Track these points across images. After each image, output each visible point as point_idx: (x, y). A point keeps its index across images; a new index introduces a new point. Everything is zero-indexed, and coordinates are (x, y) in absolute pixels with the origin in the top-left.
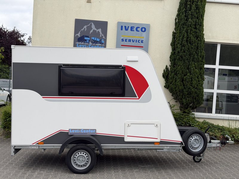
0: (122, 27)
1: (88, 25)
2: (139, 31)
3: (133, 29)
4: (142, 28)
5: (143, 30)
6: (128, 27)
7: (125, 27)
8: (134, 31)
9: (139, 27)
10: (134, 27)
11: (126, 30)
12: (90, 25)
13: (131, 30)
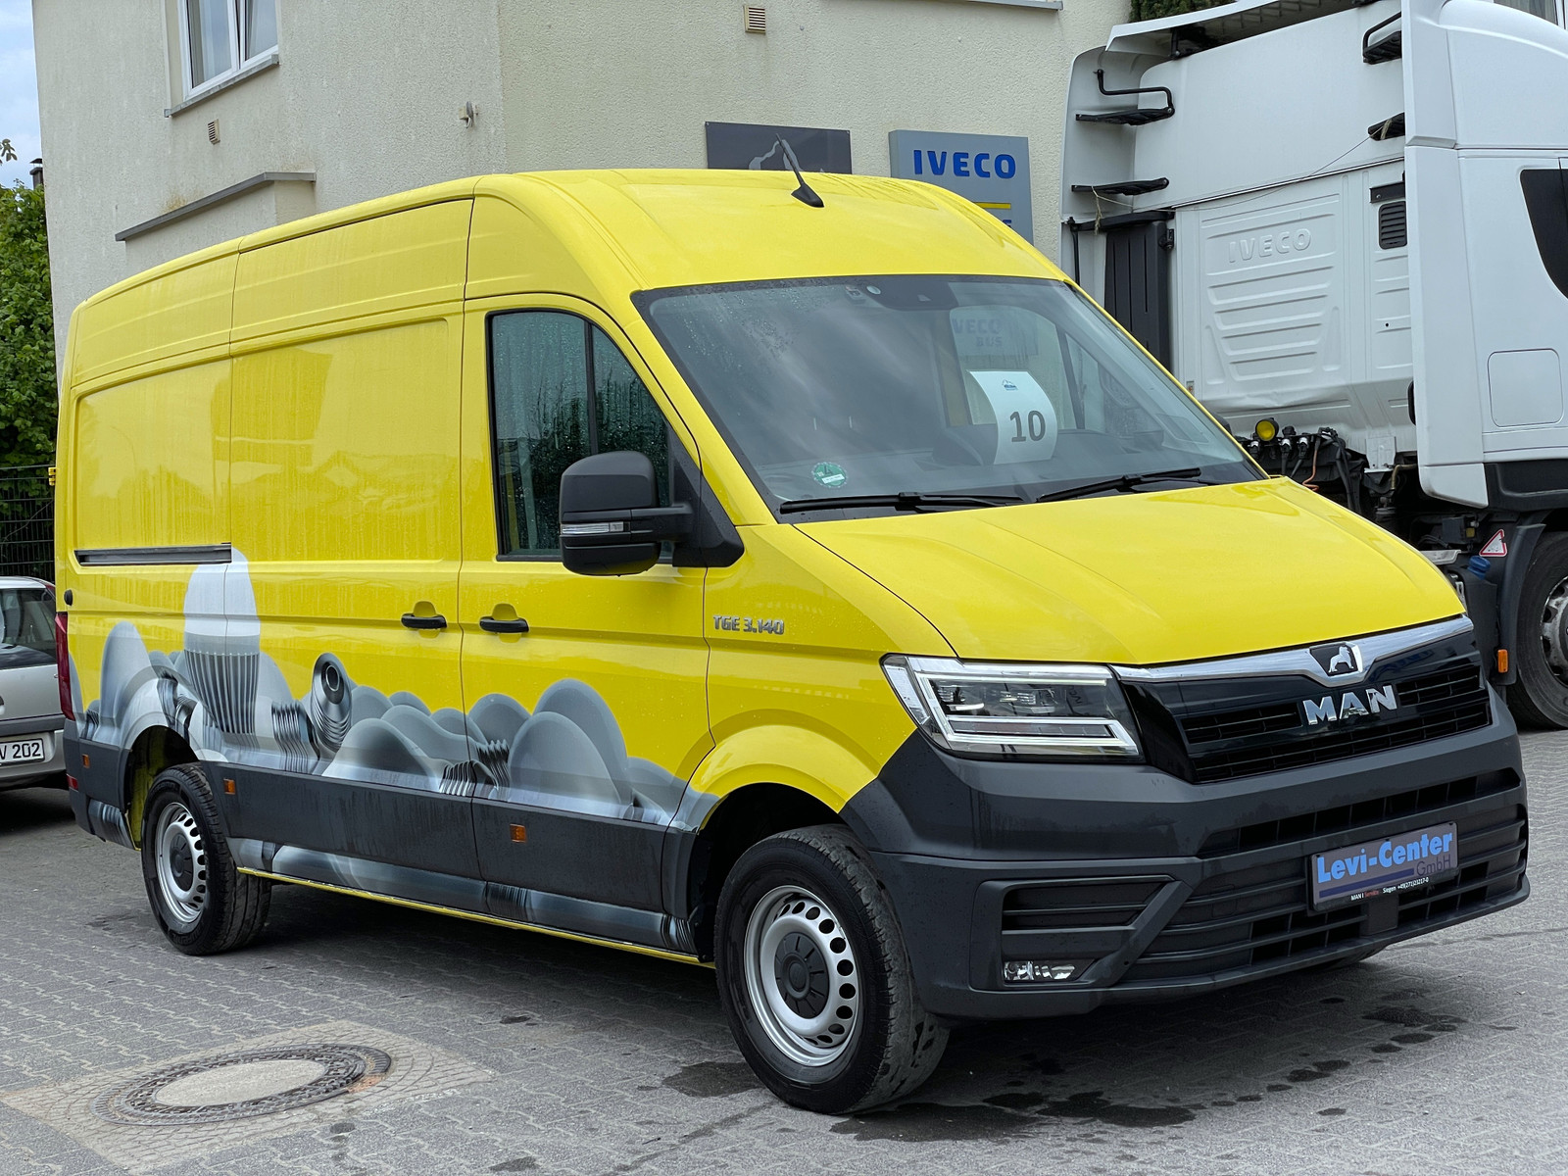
0: (918, 154)
1: (769, 155)
2: (987, 175)
3: (965, 164)
4: (1000, 158)
5: (1005, 166)
6: (944, 155)
7: (932, 154)
8: (967, 174)
9: (986, 156)
10: (966, 155)
11: (938, 170)
12: (773, 151)
13: (958, 172)
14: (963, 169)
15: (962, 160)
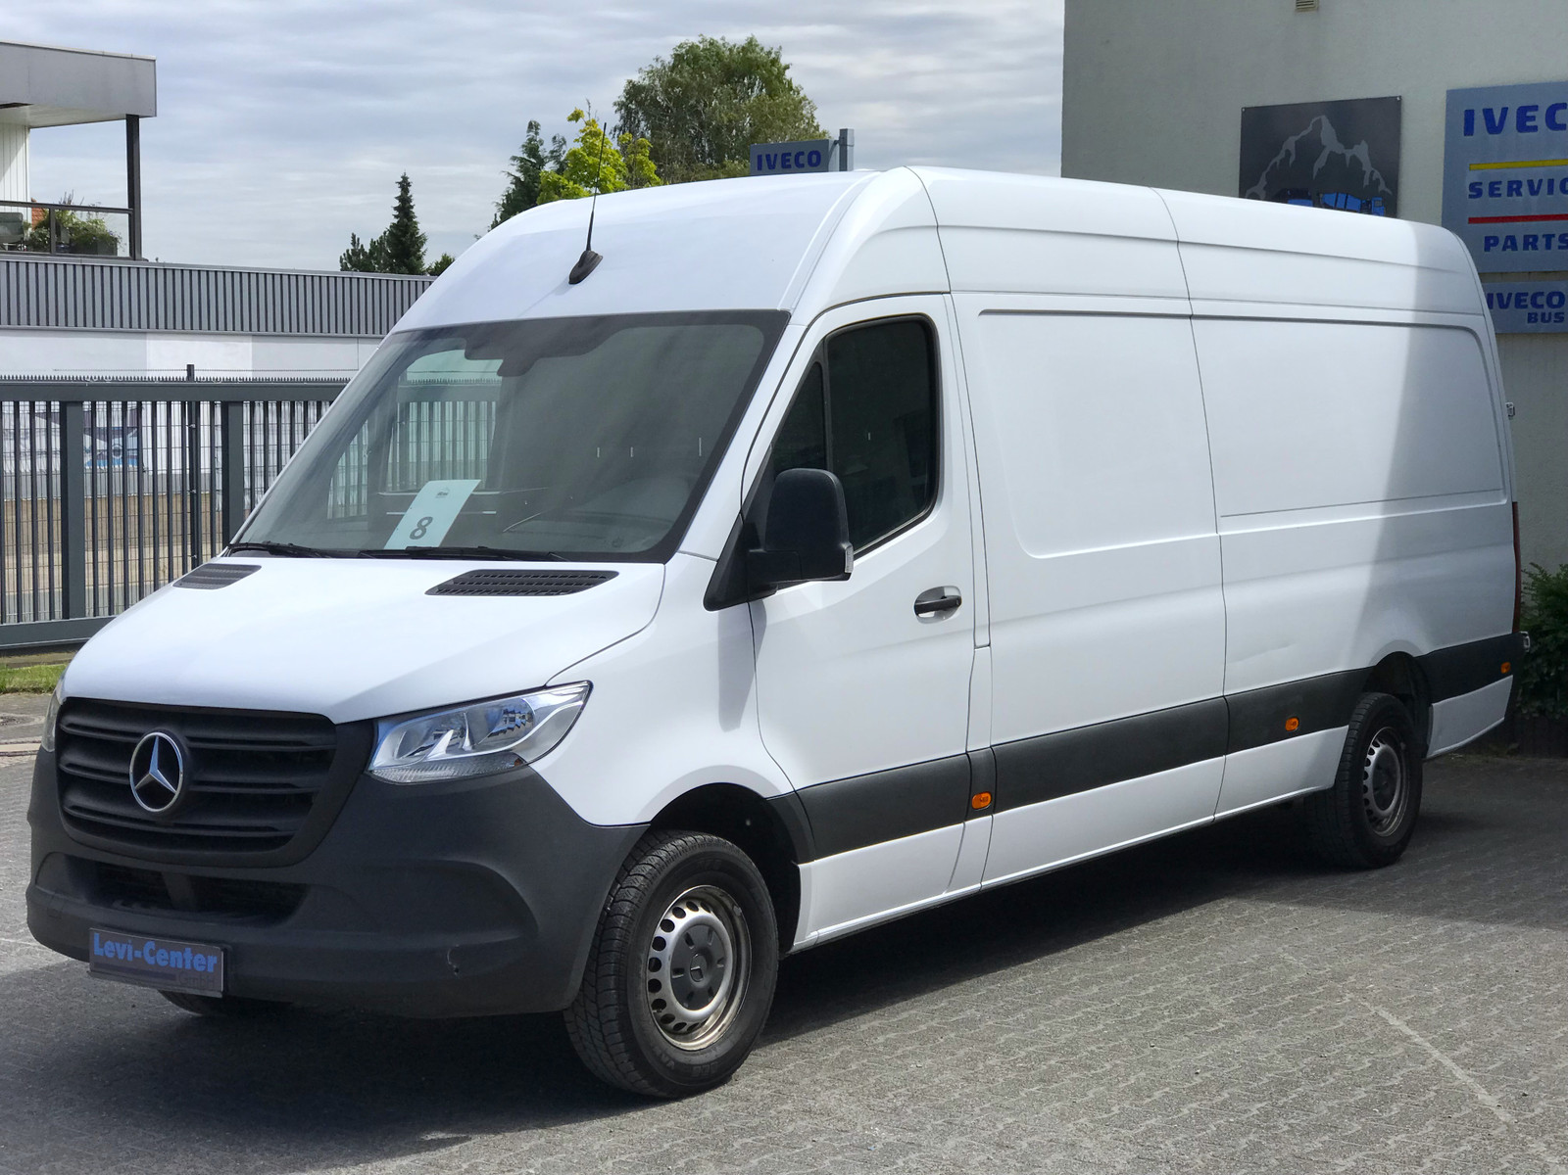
0: (1469, 115)
2: (1564, 126)
3: (1533, 118)
6: (1505, 110)
7: (1488, 113)
8: (1535, 129)
10: (1535, 108)
11: (1494, 127)
12: (1310, 128)
13: (1522, 127)
14: (1528, 124)
15: (1529, 114)
